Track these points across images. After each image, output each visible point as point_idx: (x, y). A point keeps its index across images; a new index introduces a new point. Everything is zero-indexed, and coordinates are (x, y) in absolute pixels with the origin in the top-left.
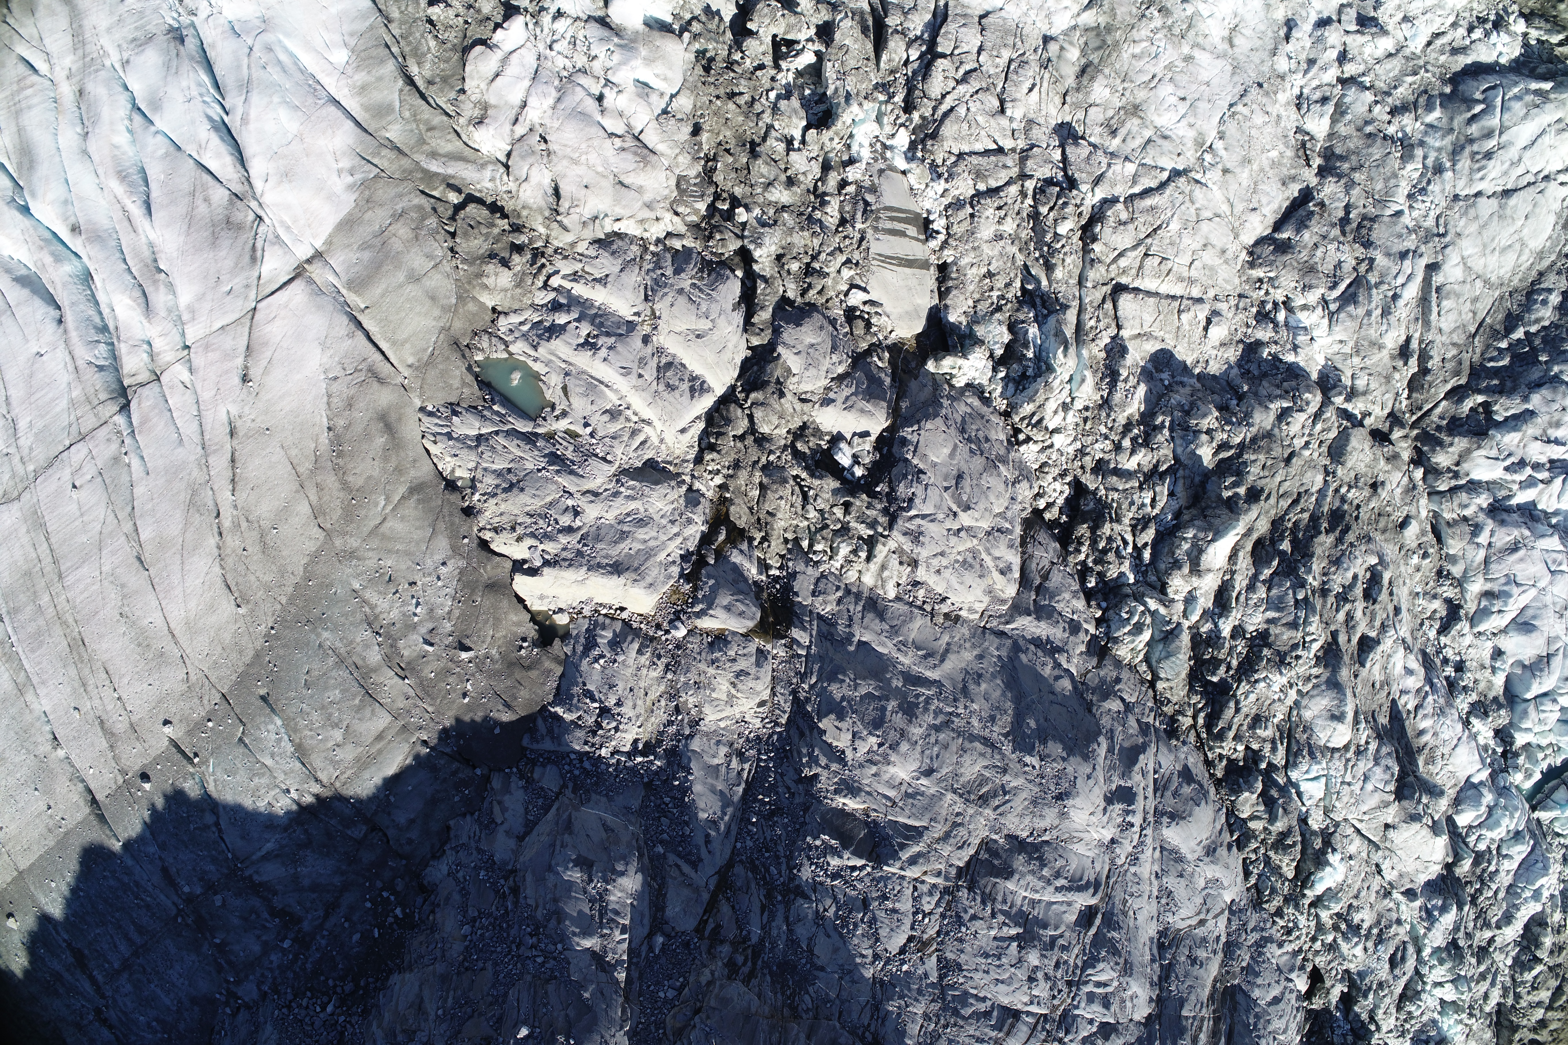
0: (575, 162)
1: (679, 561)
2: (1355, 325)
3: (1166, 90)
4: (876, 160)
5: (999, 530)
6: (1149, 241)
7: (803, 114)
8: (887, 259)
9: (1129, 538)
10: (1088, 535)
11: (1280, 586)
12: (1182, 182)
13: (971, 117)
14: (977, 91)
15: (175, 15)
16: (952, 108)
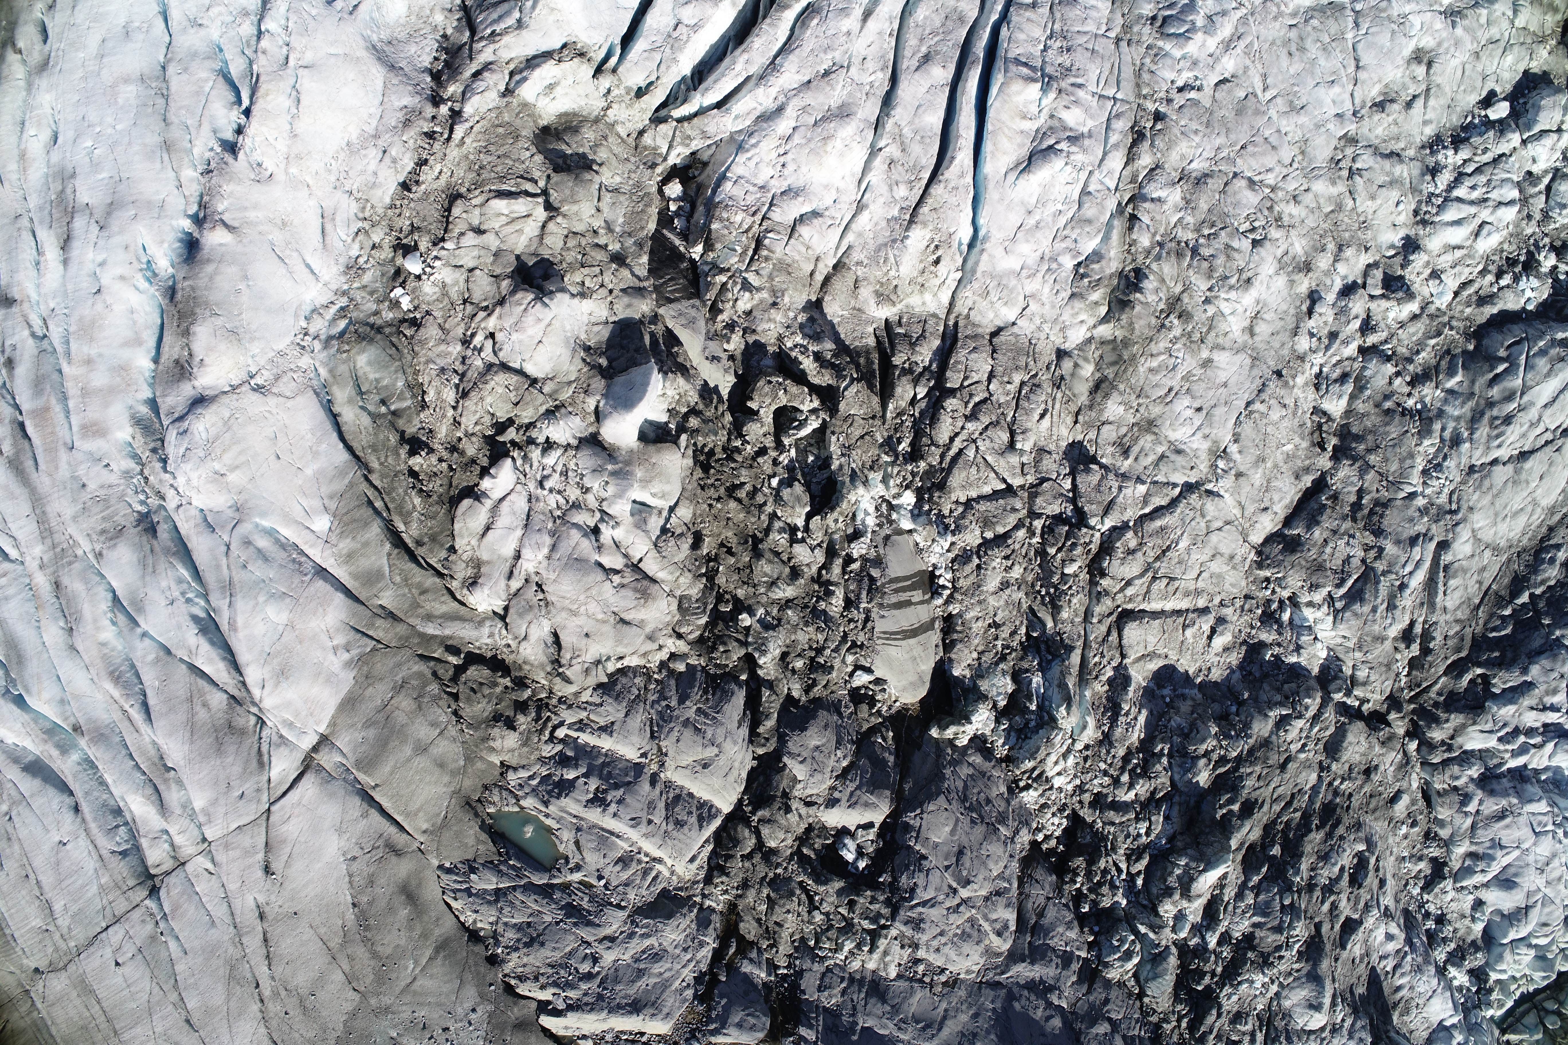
0: (575, 613)
1: (692, 982)
2: (1360, 623)
3: (1182, 405)
4: (880, 525)
5: (998, 893)
6: (1157, 564)
7: (806, 498)
8: (891, 636)
9: (1123, 866)
10: (1084, 866)
11: (1268, 891)
12: (1194, 498)
13: (979, 459)
14: (986, 428)
15: (142, 497)
16: (961, 451)
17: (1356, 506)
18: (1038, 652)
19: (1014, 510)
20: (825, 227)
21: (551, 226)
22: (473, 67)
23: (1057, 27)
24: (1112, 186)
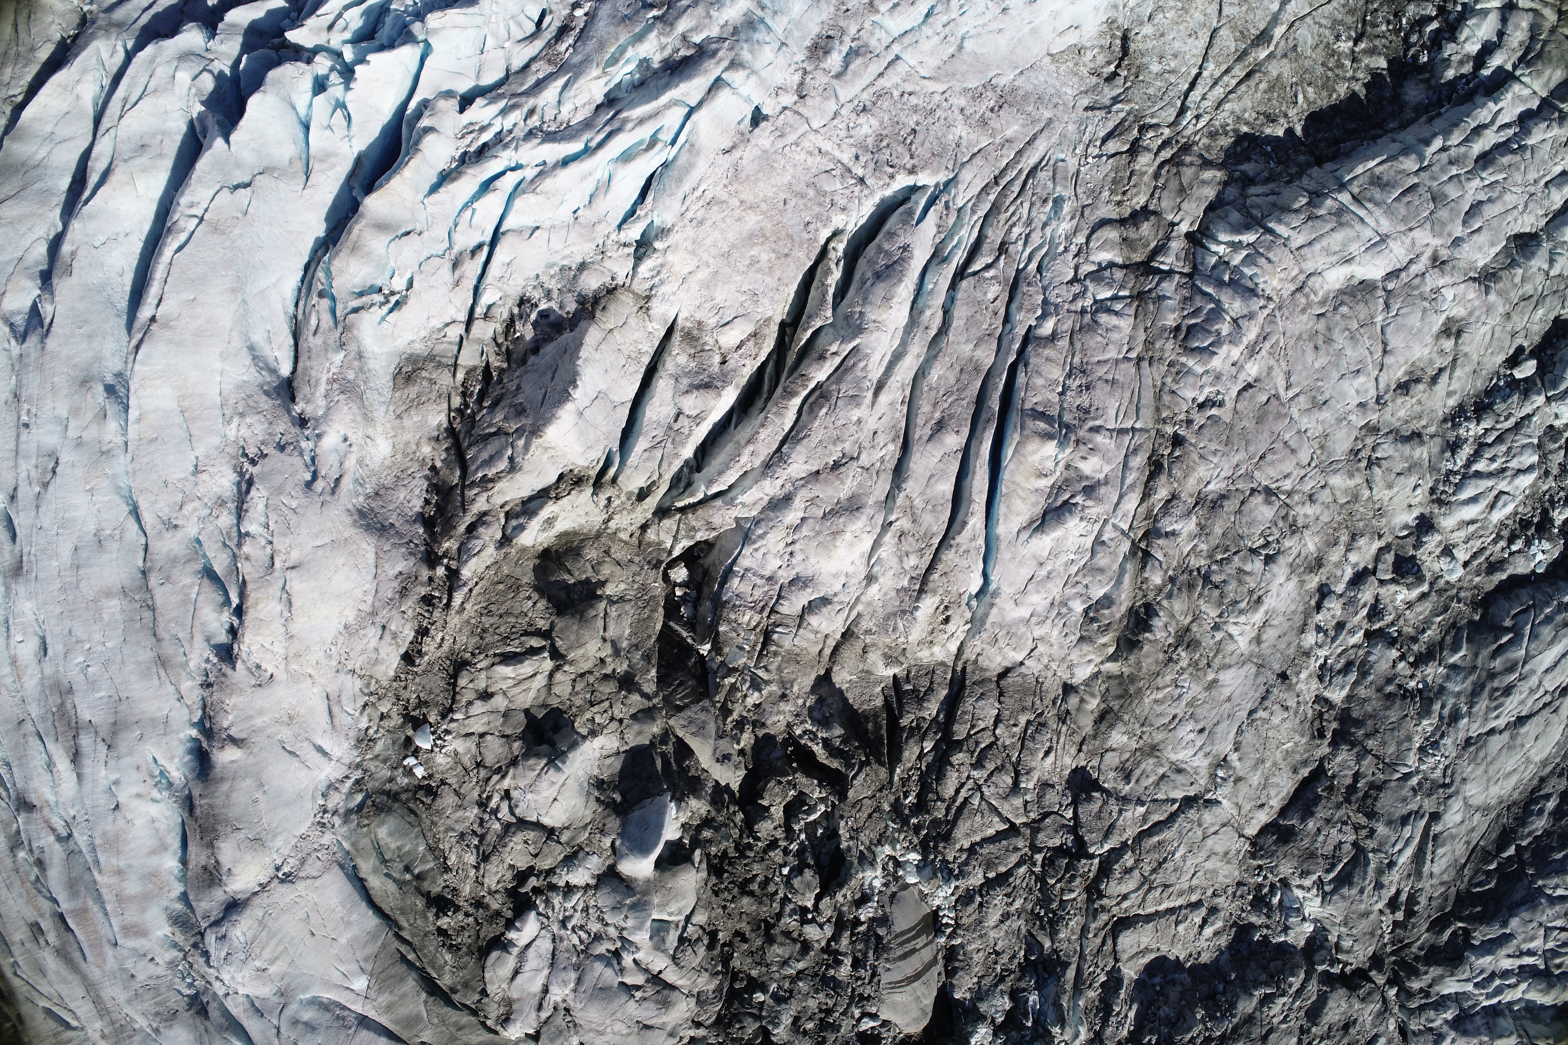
0: (601, 1033)
2: (1347, 903)
4: (887, 885)
6: (1153, 877)
7: (816, 881)
8: (896, 985)
12: (1192, 814)
13: (984, 805)
14: (992, 773)
15: (189, 980)
16: (966, 799)
17: (1352, 789)
18: (1036, 970)
19: (1016, 849)
20: (833, 613)
21: (559, 676)
22: (468, 520)
23: (1077, 360)
24: (1125, 527)
